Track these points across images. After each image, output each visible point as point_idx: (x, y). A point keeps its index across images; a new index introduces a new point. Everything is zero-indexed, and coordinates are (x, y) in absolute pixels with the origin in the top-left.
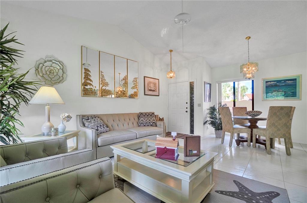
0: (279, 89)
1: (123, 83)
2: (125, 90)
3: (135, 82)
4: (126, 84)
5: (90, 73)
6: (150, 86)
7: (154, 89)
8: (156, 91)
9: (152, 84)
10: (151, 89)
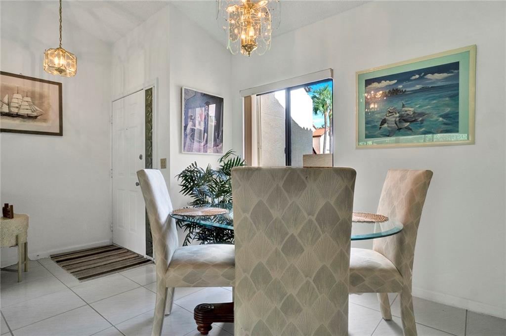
0: (403, 106)
6: (6, 100)
7: (35, 114)
8: (45, 120)
9: (19, 96)
10: (14, 110)
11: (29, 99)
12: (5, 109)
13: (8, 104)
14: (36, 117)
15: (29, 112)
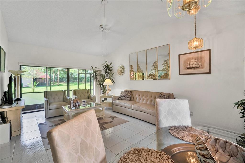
1: (153, 68)
2: (155, 73)
3: (166, 65)
4: (156, 68)
5: (133, 67)
6: (189, 63)
7: (199, 66)
8: (203, 68)
9: (193, 60)
10: (191, 66)
11: (196, 60)
12: (189, 66)
13: (189, 64)
14: (199, 67)
15: (196, 66)
